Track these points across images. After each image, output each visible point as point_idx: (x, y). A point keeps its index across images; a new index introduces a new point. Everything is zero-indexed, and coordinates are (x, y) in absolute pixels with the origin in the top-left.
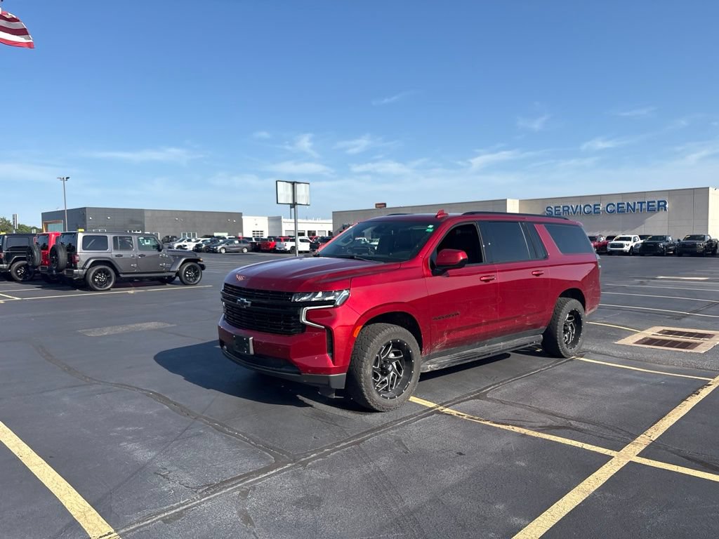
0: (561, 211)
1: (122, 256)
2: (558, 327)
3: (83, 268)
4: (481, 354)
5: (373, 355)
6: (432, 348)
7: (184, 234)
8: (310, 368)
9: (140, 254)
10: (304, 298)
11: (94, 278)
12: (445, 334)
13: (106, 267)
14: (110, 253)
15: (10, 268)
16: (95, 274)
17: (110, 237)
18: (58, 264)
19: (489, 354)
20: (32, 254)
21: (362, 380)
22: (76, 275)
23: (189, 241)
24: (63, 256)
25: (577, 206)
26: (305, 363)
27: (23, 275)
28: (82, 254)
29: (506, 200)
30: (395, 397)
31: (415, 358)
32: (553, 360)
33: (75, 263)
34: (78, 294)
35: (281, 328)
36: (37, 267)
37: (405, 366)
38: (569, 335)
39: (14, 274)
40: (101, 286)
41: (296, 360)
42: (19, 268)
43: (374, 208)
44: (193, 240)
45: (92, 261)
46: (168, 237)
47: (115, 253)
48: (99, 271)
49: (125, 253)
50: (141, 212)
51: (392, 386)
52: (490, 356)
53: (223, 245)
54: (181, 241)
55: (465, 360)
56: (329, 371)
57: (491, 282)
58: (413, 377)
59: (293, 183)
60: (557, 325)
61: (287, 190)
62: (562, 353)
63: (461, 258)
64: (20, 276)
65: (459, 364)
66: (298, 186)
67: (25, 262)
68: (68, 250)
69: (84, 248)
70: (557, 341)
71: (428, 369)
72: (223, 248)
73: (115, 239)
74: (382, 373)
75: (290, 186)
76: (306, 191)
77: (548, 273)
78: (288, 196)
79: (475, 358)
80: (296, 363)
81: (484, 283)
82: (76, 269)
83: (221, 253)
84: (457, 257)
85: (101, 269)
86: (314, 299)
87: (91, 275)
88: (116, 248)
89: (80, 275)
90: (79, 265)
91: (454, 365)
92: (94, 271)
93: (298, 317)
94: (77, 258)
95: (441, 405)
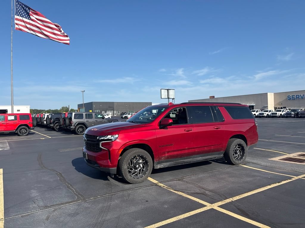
0: (295, 97)
1: (88, 121)
2: (230, 151)
3: (74, 126)
4: (185, 162)
5: (127, 161)
6: (160, 159)
7: (129, 112)
8: (103, 165)
9: (95, 120)
10: (102, 138)
11: (78, 130)
12: (166, 153)
13: (82, 126)
14: (84, 120)
15: (54, 126)
16: (78, 128)
17: (84, 114)
18: (66, 124)
19: (191, 162)
20: (60, 121)
21: (123, 170)
22: (72, 129)
23: (129, 114)
24: (67, 121)
25: (303, 95)
26: (101, 163)
27: (59, 129)
28: (74, 121)
29: (267, 93)
30: (139, 178)
31: (149, 162)
32: (229, 166)
33: (71, 124)
34: (73, 136)
35: (95, 149)
36: (61, 126)
37: (146, 166)
38: (239, 155)
39: (55, 128)
40: (80, 133)
41: (98, 162)
42: (57, 126)
43: (209, 98)
44: (131, 114)
45: (77, 123)
46: (123, 113)
47: (86, 120)
48: (80, 127)
49: (90, 120)
50: (113, 103)
51: (139, 173)
52: (191, 163)
53: (142, 116)
54: (126, 114)
55: (177, 164)
56: (109, 166)
57: (190, 132)
58: (148, 170)
59: (168, 90)
60: (230, 150)
61: (165, 92)
62: (233, 163)
63: (170, 122)
64: (57, 129)
65: (174, 166)
66: (170, 91)
67: (58, 124)
68: (69, 119)
69: (75, 118)
70: (230, 158)
71: (158, 167)
72: (142, 117)
73: (86, 114)
74: (134, 168)
75: (166, 91)
76: (173, 93)
77: (222, 128)
78: (166, 95)
79: (182, 163)
80: (98, 163)
81: (186, 132)
82: (72, 126)
83: (141, 119)
84: (169, 121)
85: (81, 126)
86: (105, 139)
87: (77, 128)
88: (86, 118)
89: (73, 129)
90: (73, 125)
91: (171, 166)
92: (78, 127)
93: (99, 145)
94: (72, 122)
95: (160, 182)
